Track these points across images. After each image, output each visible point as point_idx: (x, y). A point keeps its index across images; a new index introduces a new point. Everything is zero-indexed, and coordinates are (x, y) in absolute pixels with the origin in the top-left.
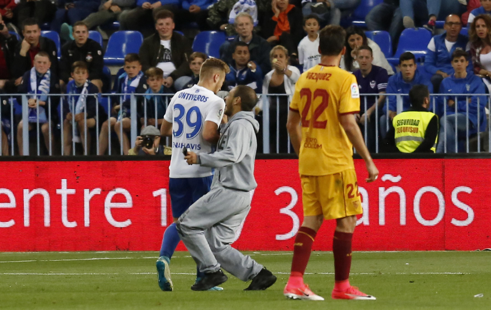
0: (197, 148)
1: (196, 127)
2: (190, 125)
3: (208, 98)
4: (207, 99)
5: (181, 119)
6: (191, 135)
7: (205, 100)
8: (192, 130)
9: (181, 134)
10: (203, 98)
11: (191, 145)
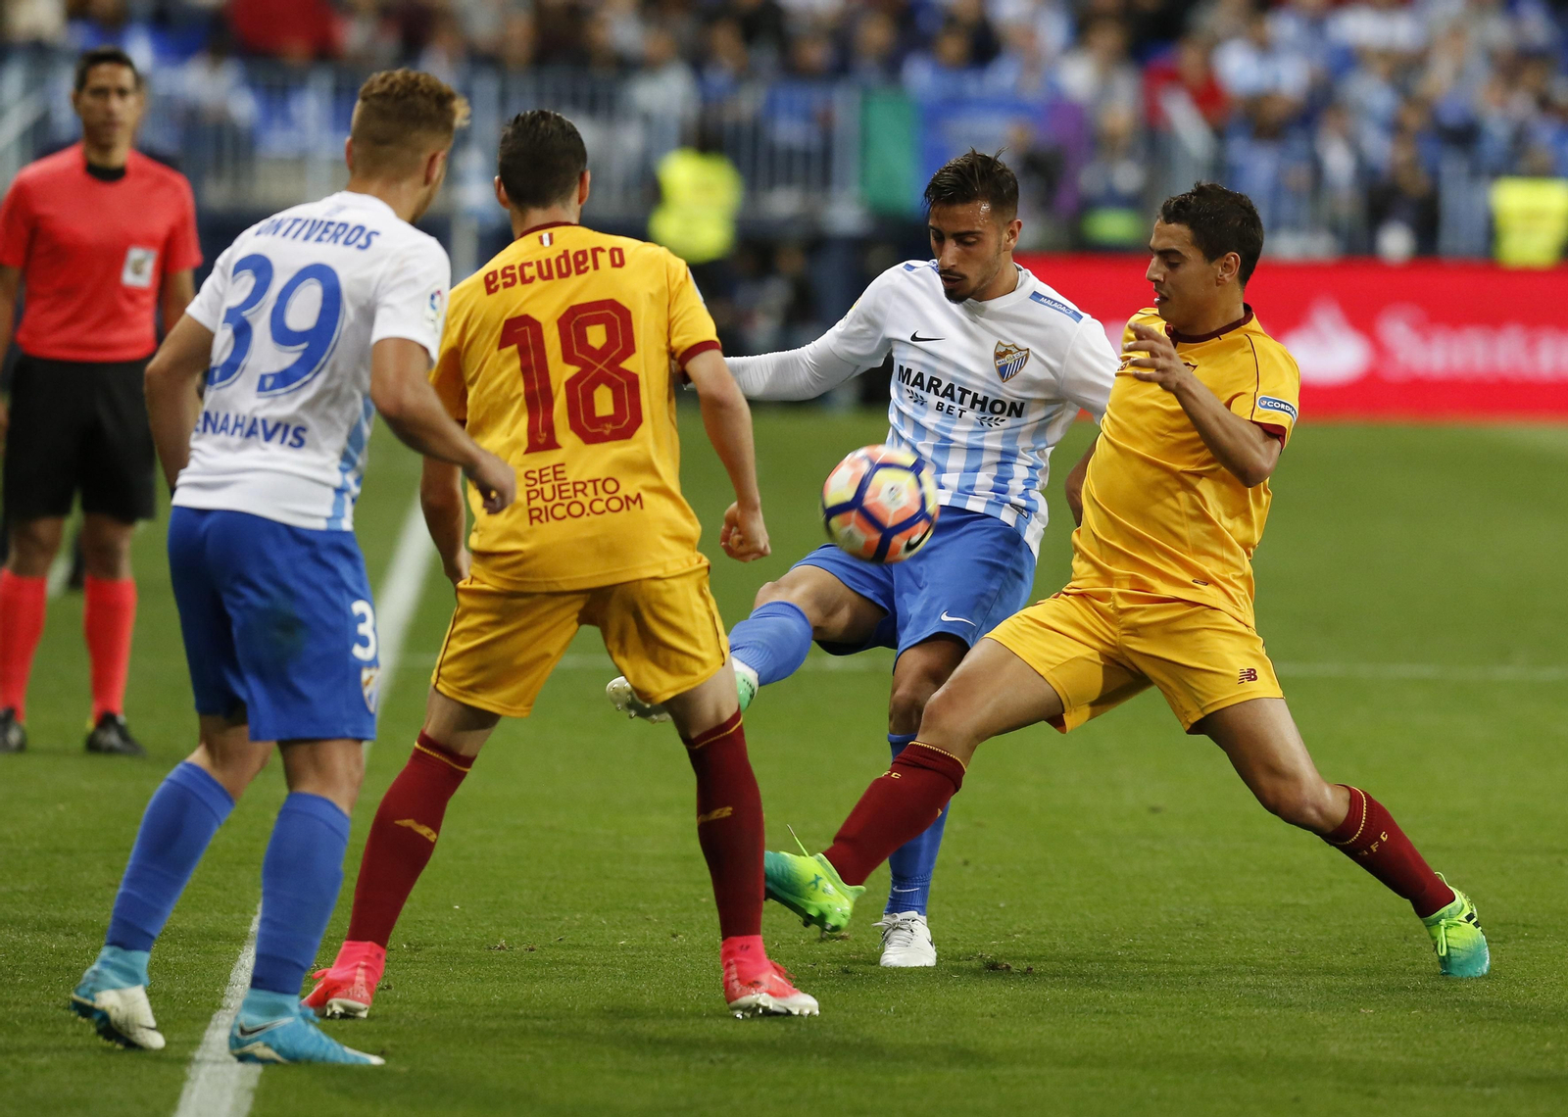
0: (290, 437)
1: (305, 350)
2: (283, 336)
3: (377, 234)
4: (374, 238)
5: (251, 314)
6: (275, 380)
7: (362, 241)
8: (288, 358)
9: (236, 375)
10: (357, 232)
11: (264, 422)
